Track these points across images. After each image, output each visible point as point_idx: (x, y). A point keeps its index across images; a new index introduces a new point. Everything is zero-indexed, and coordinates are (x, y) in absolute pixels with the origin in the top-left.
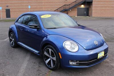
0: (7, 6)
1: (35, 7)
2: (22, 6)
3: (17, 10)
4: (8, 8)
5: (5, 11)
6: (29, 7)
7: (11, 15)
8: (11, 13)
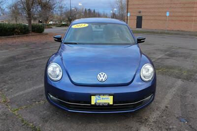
0: (140, 12)
1: (180, 14)
2: (160, 12)
3: (152, 18)
4: (140, 15)
5: (136, 18)
6: (168, 14)
7: (143, 24)
8: (143, 22)
